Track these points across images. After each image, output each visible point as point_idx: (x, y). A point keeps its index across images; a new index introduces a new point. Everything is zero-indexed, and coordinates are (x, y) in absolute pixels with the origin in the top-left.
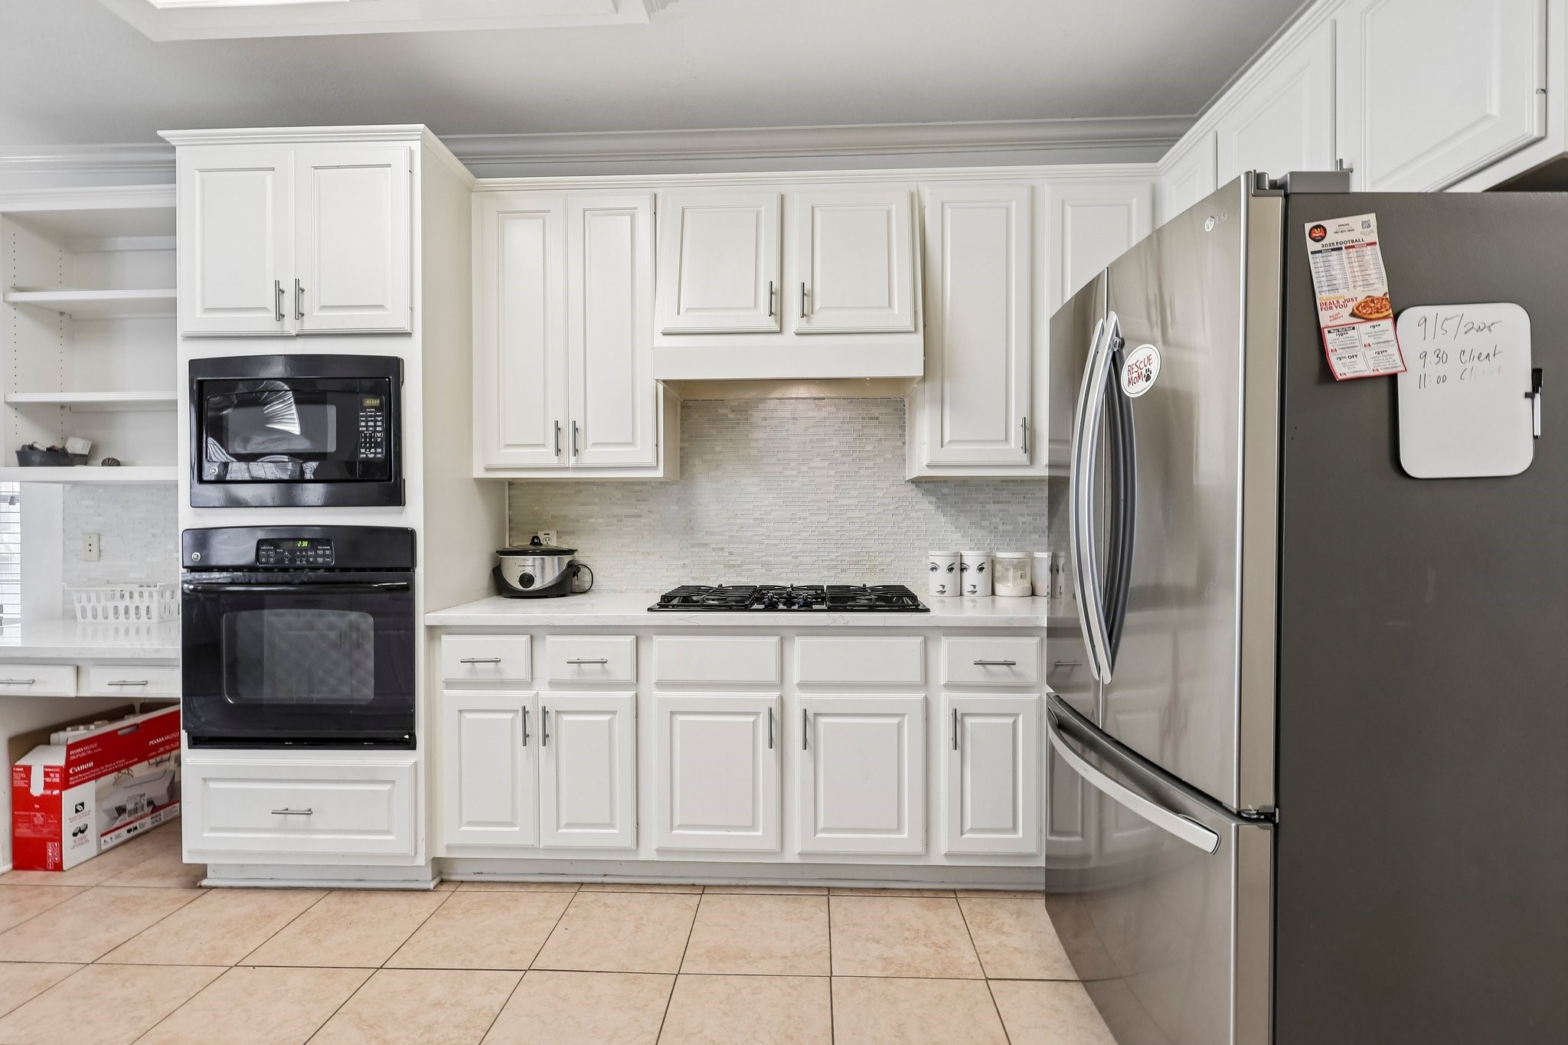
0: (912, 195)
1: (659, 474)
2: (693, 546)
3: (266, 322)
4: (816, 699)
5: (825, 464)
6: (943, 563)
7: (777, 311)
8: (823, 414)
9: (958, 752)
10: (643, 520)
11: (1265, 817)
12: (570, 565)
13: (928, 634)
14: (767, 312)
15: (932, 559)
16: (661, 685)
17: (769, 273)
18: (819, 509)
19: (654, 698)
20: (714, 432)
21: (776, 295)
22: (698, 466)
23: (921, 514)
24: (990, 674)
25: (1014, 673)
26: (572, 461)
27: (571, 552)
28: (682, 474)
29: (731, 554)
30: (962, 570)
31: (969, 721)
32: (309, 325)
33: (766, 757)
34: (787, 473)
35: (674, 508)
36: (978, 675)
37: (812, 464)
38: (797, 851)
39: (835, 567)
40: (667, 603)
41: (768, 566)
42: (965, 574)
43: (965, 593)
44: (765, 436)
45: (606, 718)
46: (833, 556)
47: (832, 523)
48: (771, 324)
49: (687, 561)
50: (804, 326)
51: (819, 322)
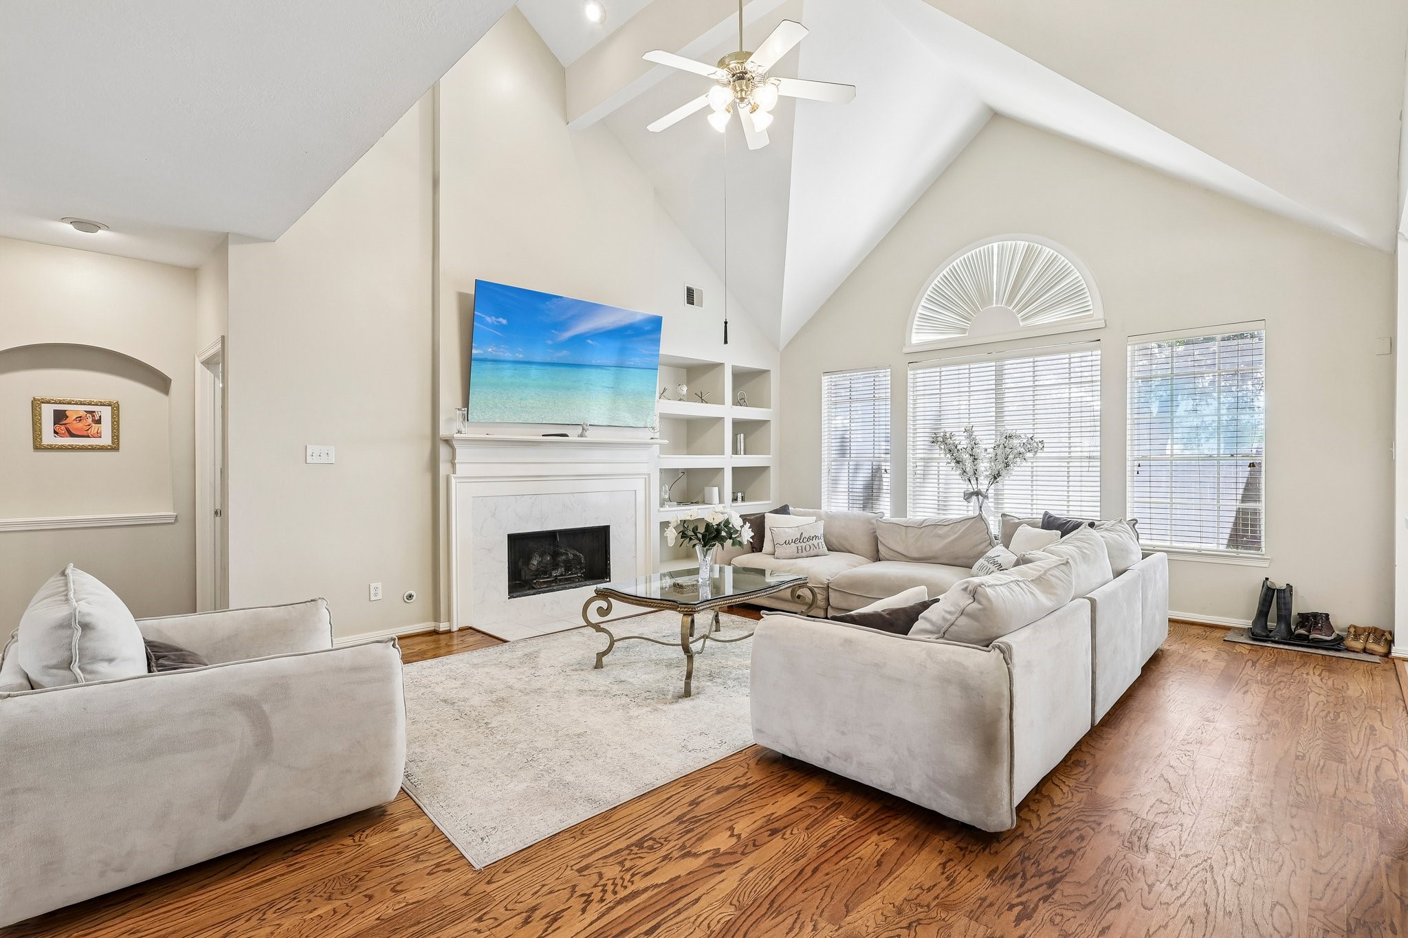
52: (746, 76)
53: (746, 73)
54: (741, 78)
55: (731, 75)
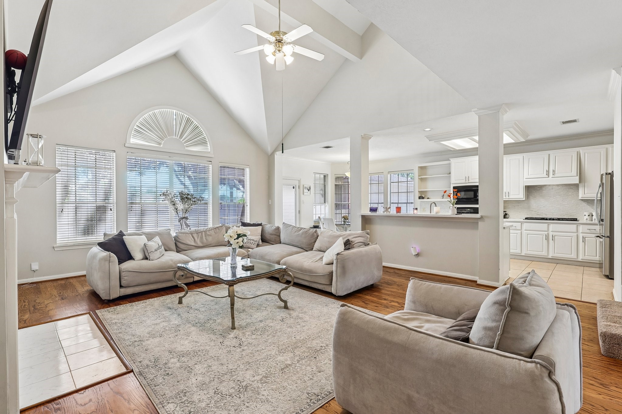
0: (578, 152)
1: (524, 199)
2: (530, 211)
3: (464, 181)
4: (554, 234)
5: (560, 197)
6: (587, 214)
7: (548, 174)
8: (559, 188)
9: (584, 243)
10: (519, 207)
11: (608, 237)
12: (506, 213)
13: (578, 225)
14: (546, 174)
15: (585, 214)
16: (525, 230)
17: (546, 168)
18: (558, 205)
19: (524, 232)
20: (534, 191)
21: (548, 172)
22: (531, 197)
23: (583, 206)
24: (591, 231)
25: (596, 231)
26: (508, 198)
27: (506, 211)
28: (527, 199)
29: (538, 212)
30: (592, 216)
31: (586, 238)
32: (470, 182)
33: (545, 242)
34: (551, 198)
35: (526, 204)
36: (588, 231)
37: (556, 197)
38: (551, 256)
39: (562, 215)
40: (526, 219)
41: (546, 215)
42: (593, 217)
43: (593, 220)
44: (546, 192)
45: (516, 234)
46: (561, 213)
47: (561, 207)
48: (547, 176)
49: (528, 213)
50: (553, 176)
51: (556, 176)
52: (282, 41)
53: (282, 40)
54: (279, 42)
55: (275, 40)
